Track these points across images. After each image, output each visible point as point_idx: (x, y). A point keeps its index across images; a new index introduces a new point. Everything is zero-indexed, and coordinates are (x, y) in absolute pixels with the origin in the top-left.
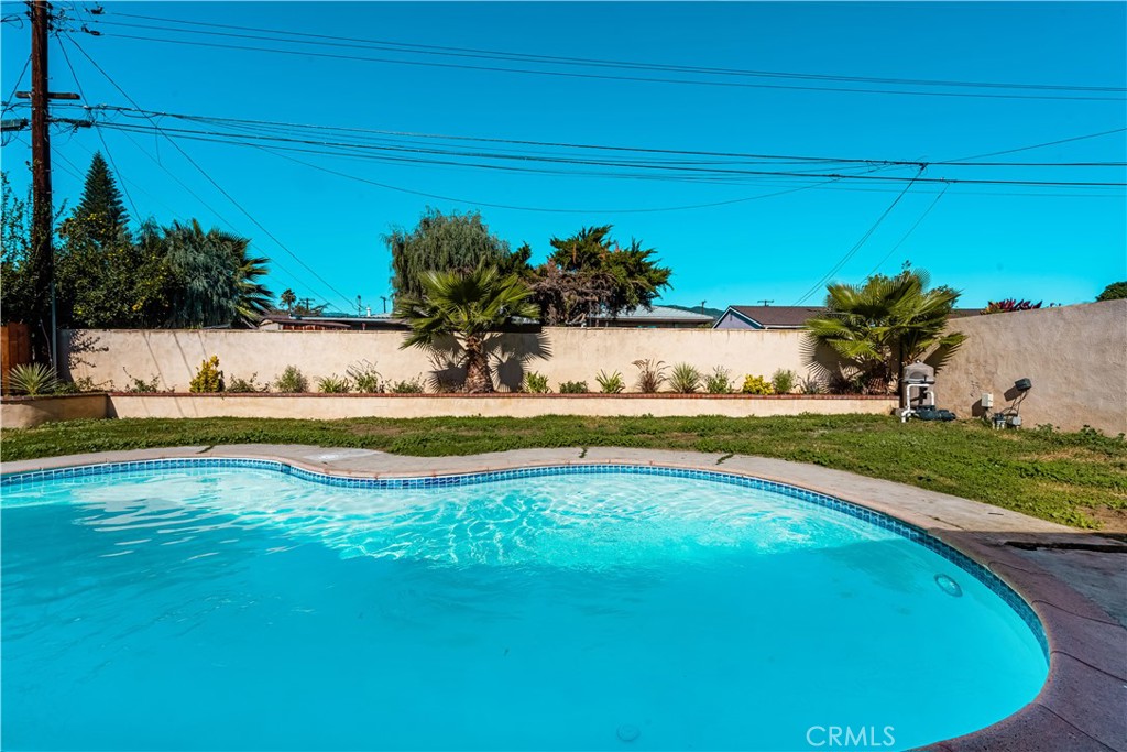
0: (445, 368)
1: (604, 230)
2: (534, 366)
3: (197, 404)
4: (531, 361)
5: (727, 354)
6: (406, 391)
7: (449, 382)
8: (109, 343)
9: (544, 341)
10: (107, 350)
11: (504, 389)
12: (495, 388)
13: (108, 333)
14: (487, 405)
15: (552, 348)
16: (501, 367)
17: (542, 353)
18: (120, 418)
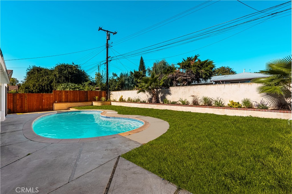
4: (167, 96)
5: (224, 93)
6: (144, 102)
9: (170, 90)
11: (162, 103)
12: (160, 102)
15: (172, 92)
16: (161, 97)
17: (170, 94)
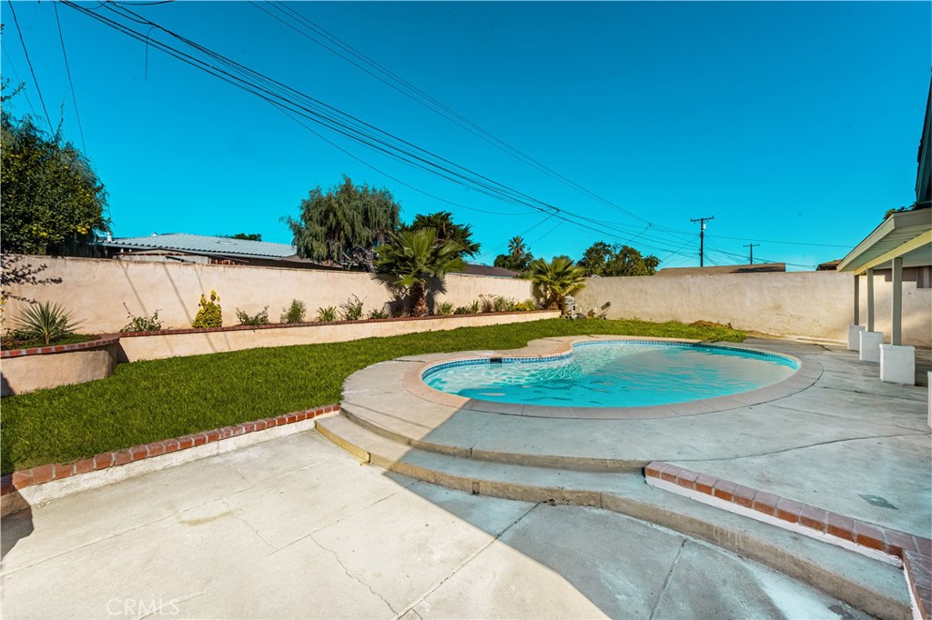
0: (394, 300)
1: (450, 214)
2: (440, 299)
3: (228, 337)
6: (377, 317)
7: (398, 310)
8: (62, 273)
10: (60, 281)
13: (60, 260)
14: (433, 324)
15: (447, 287)
18: (131, 361)
